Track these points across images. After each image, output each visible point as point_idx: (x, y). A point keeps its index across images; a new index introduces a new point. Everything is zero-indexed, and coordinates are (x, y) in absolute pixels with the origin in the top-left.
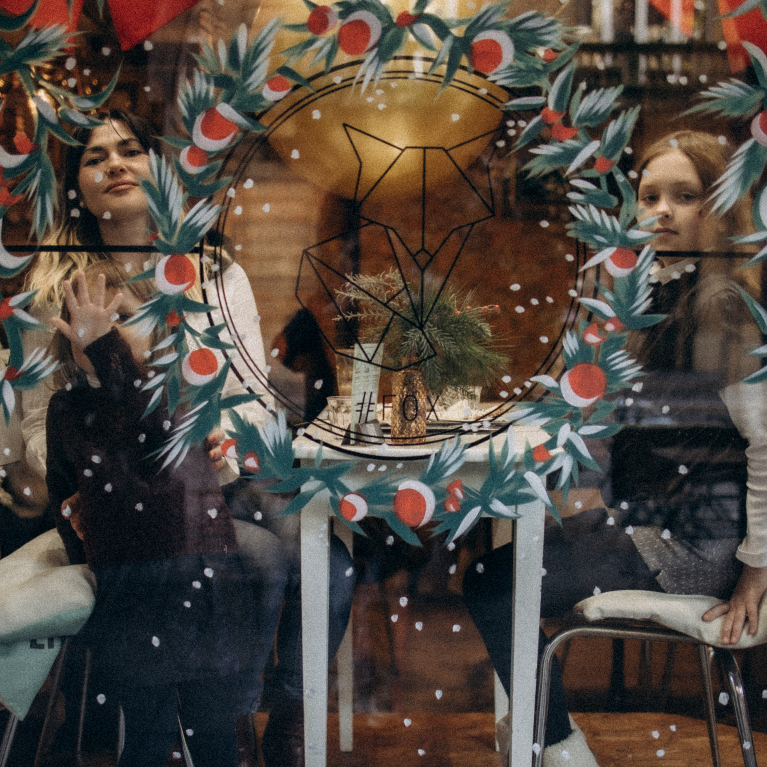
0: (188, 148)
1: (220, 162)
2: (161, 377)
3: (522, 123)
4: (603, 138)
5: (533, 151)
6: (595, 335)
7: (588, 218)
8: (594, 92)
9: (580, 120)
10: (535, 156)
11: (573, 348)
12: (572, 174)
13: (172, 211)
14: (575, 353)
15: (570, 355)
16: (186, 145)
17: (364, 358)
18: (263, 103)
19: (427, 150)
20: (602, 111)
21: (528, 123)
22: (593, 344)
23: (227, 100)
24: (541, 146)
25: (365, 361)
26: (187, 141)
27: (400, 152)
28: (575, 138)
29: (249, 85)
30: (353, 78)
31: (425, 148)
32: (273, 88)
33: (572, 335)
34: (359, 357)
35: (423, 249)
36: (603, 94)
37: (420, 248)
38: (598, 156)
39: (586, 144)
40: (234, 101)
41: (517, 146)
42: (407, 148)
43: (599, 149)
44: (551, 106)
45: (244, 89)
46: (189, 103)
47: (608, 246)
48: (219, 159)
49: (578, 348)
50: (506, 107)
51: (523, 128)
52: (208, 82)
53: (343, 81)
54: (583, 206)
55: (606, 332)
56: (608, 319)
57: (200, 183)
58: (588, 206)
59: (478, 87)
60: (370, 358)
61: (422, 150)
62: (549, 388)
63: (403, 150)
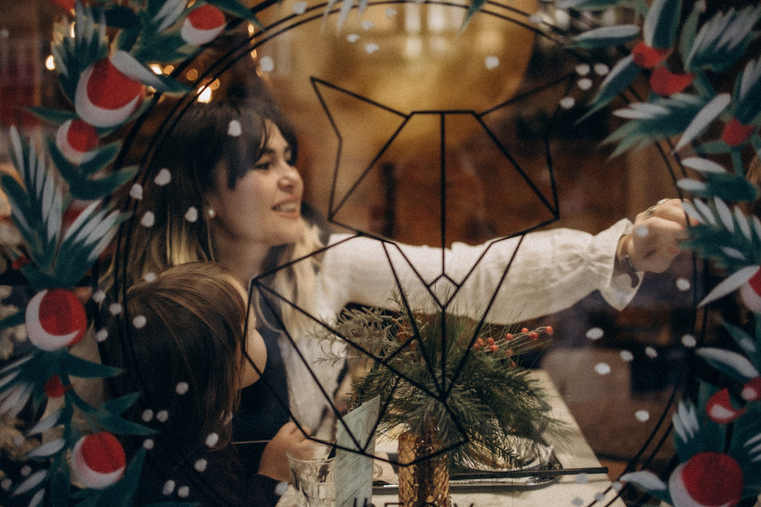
0: (68, 124)
1: (118, 144)
2: (39, 477)
3: (601, 69)
4: (735, 89)
5: (621, 113)
6: (726, 406)
7: (712, 219)
8: (720, 15)
9: (697, 60)
10: (624, 121)
11: (689, 429)
12: (685, 149)
13: (47, 222)
14: (692, 435)
15: (685, 439)
16: (65, 118)
17: (352, 446)
18: (182, 49)
19: (448, 117)
20: (732, 45)
21: (611, 68)
22: (721, 421)
23: (126, 47)
24: (634, 105)
25: (353, 451)
26: (68, 112)
27: (401, 120)
28: (689, 90)
29: (161, 21)
30: (324, 5)
31: (442, 114)
32: (197, 25)
33: (688, 409)
34: (346, 445)
35: (444, 274)
36: (733, 19)
37: (439, 272)
38: (727, 119)
39: (707, 100)
40: (136, 47)
41: (593, 106)
42: (414, 113)
43: (728, 108)
44: (649, 40)
45: (153, 28)
46: (68, 54)
47: (744, 264)
48: (116, 139)
49: (697, 427)
50: (575, 43)
51: (604, 77)
52: (97, 19)
53: (308, 10)
54: (705, 201)
55: (743, 402)
56: (745, 381)
57: (89, 177)
58: (712, 200)
59: (527, 11)
60: (362, 445)
61: (437, 117)
62: (650, 491)
63: (407, 118)
